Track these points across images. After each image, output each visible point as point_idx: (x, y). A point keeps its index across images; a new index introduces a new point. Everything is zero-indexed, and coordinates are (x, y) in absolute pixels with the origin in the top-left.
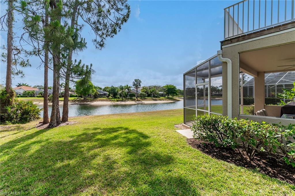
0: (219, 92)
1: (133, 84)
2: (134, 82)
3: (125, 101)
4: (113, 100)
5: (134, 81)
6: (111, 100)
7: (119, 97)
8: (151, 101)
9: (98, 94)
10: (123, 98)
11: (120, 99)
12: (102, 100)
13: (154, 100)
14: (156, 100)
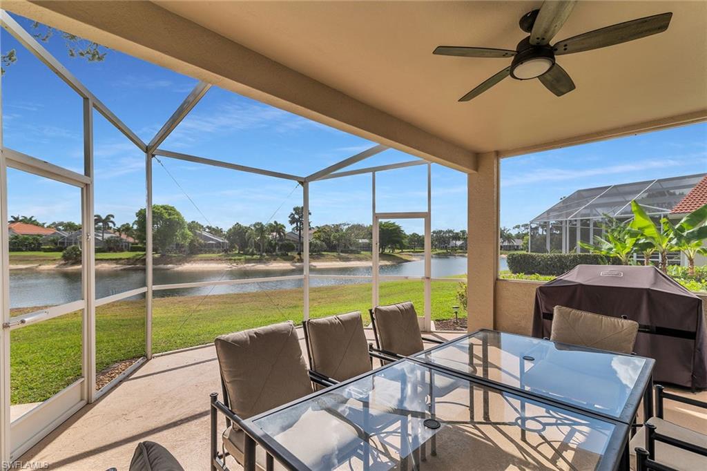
0: (509, 242)
1: (290, 219)
2: (292, 214)
3: (267, 261)
4: (235, 260)
5: (294, 213)
6: (230, 260)
7: (253, 251)
8: (335, 261)
9: (200, 244)
10: (264, 254)
11: (255, 257)
12: (206, 260)
13: (343, 258)
14: (348, 260)
